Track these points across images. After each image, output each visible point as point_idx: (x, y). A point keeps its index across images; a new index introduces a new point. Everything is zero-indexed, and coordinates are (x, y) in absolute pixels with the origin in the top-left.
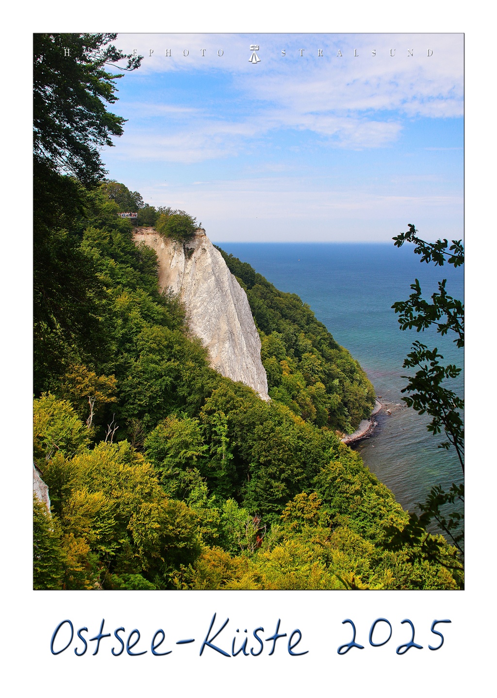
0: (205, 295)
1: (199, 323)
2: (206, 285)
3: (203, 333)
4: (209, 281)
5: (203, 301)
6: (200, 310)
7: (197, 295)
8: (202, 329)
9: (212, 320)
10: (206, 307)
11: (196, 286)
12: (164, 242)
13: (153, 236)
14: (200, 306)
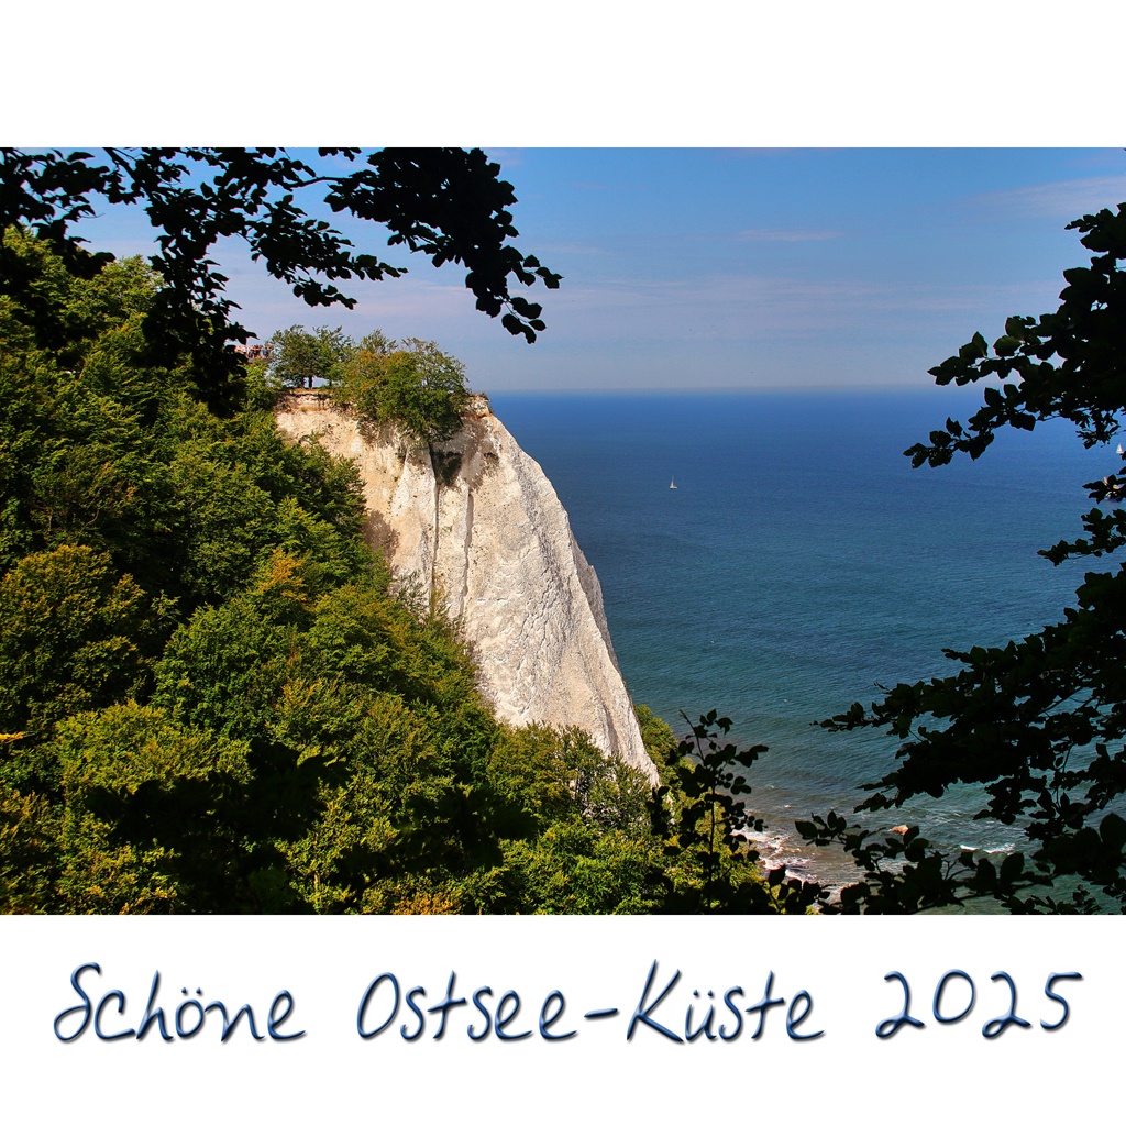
0: (515, 594)
1: (503, 678)
2: (515, 564)
3: (516, 710)
4: (523, 551)
5: (510, 612)
6: (501, 638)
7: (488, 595)
8: (513, 696)
9: (540, 669)
10: (521, 629)
11: (481, 566)
12: (362, 433)
13: (320, 417)
14: (501, 629)
